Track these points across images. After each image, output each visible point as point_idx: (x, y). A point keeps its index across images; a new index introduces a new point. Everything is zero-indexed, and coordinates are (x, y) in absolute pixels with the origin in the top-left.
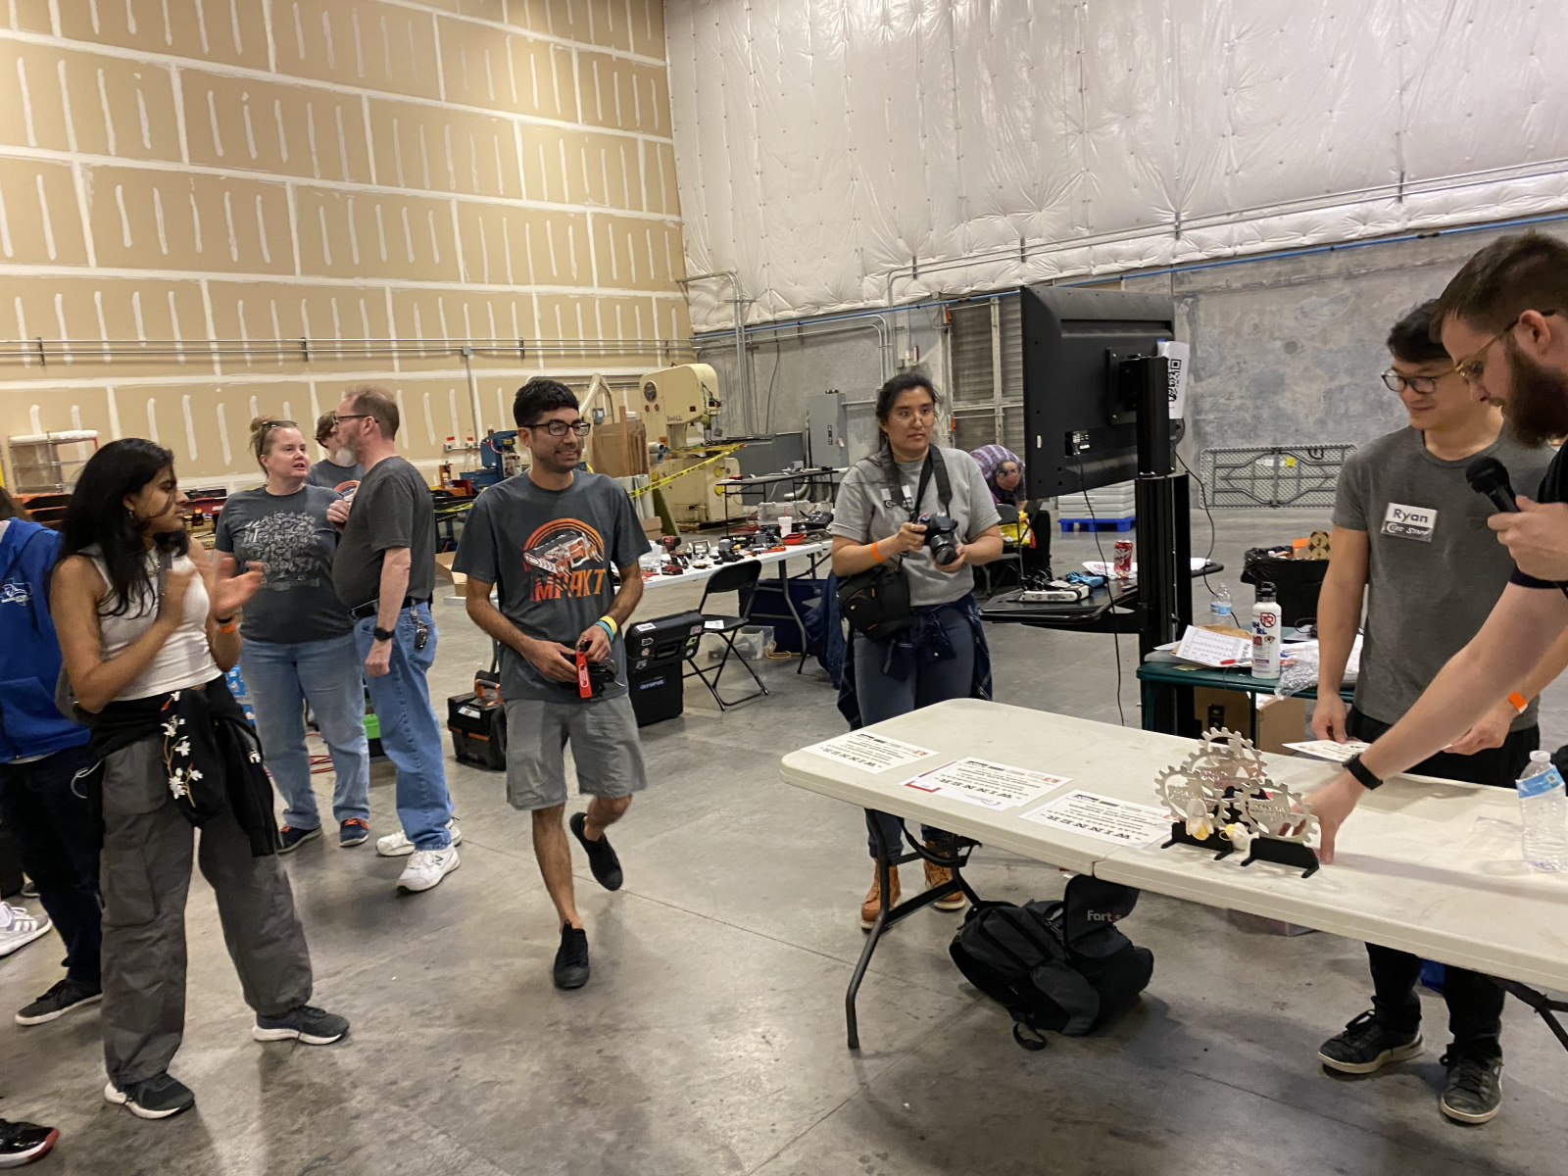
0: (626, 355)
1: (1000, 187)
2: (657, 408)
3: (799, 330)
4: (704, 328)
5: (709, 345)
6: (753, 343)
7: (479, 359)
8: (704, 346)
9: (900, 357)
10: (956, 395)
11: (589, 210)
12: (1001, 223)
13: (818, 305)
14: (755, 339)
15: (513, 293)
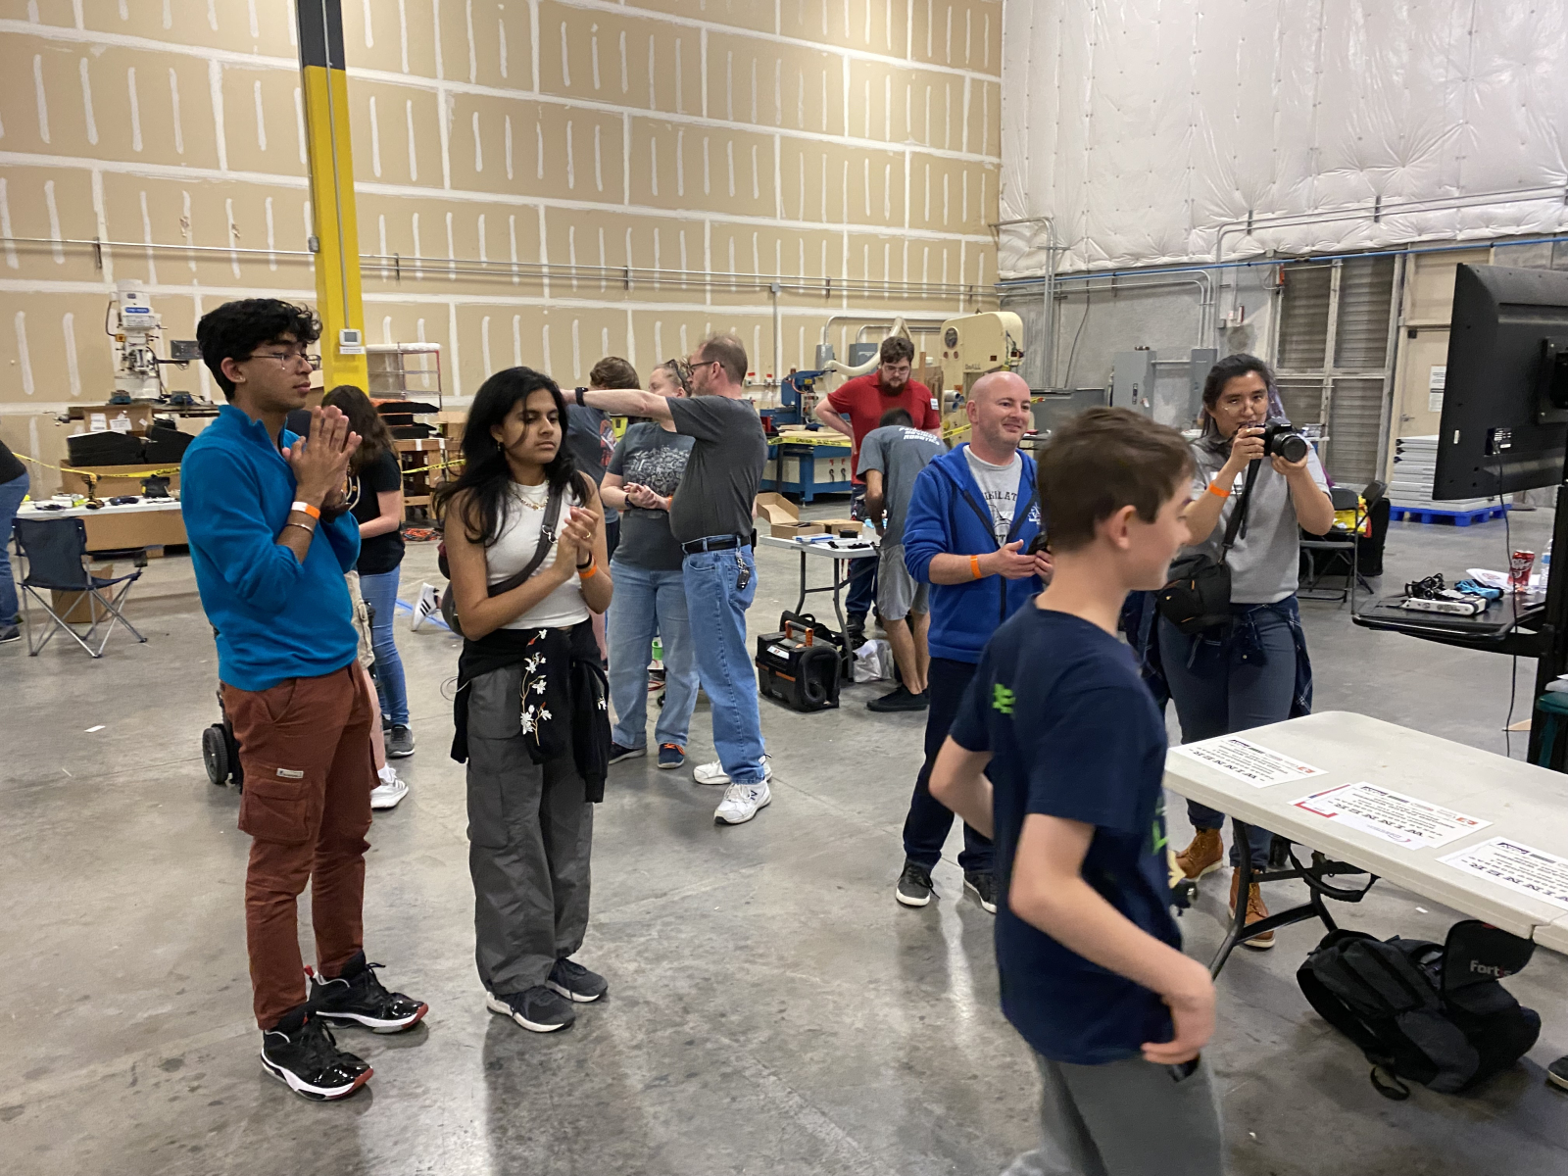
0: (928, 299)
1: (1360, 139)
2: (956, 355)
3: (1114, 282)
4: (1012, 275)
5: (1015, 292)
6: (1062, 293)
7: (786, 297)
8: (1008, 294)
9: (1222, 317)
10: (1281, 363)
11: (908, 149)
12: (1354, 178)
13: (1137, 257)
14: (1064, 288)
15: (826, 230)
